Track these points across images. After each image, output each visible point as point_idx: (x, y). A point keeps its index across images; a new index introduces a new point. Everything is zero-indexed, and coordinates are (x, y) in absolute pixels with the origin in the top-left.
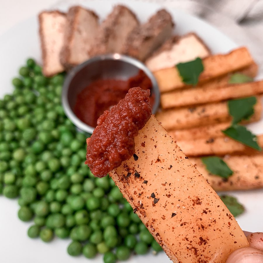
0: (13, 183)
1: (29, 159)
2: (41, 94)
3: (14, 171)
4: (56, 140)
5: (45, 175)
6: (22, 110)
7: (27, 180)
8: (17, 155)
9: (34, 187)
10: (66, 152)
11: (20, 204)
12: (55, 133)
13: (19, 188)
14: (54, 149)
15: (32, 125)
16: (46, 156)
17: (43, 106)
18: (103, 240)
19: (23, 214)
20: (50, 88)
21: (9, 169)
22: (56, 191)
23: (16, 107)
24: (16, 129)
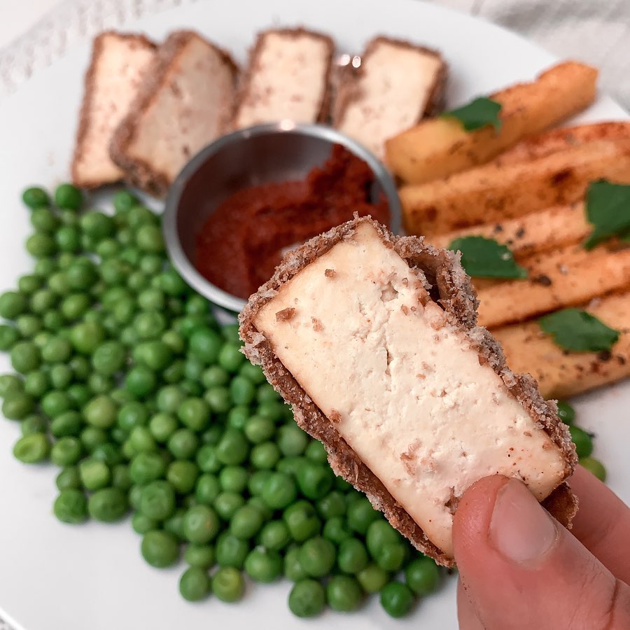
0: (108, 484)
1: (129, 416)
2: (105, 257)
3: (100, 454)
4: (178, 355)
5: (180, 442)
6: (71, 306)
7: (141, 466)
8: (96, 412)
9: (163, 477)
10: (212, 376)
11: (138, 530)
12: (170, 339)
13: (126, 491)
14: (181, 378)
15: (108, 336)
16: (168, 397)
17: (122, 282)
18: (370, 560)
19: (155, 550)
20: (123, 237)
21: (84, 453)
22: (217, 474)
23: (56, 302)
24: (73, 352)
